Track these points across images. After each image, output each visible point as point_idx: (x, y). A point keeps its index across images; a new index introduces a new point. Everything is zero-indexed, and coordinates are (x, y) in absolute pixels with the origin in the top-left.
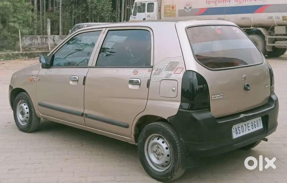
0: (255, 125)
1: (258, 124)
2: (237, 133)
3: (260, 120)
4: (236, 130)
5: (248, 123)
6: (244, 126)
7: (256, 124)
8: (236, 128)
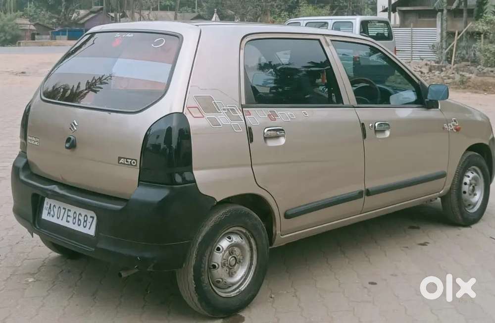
0: (79, 220)
1: (85, 221)
2: (49, 213)
3: (93, 217)
4: (50, 208)
5: (70, 209)
6: (63, 211)
7: (82, 218)
8: (50, 205)
